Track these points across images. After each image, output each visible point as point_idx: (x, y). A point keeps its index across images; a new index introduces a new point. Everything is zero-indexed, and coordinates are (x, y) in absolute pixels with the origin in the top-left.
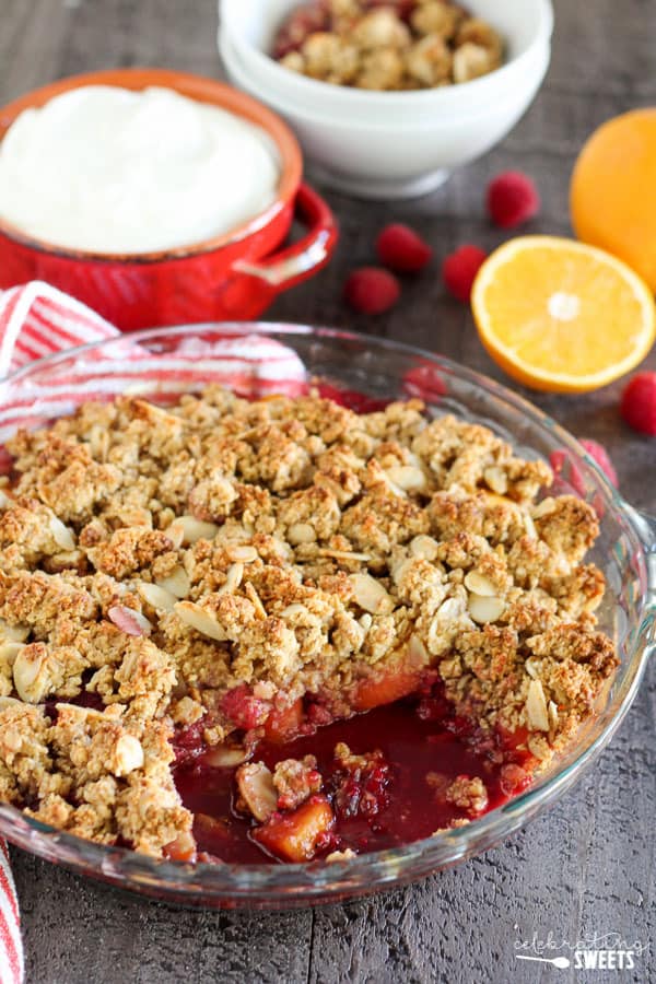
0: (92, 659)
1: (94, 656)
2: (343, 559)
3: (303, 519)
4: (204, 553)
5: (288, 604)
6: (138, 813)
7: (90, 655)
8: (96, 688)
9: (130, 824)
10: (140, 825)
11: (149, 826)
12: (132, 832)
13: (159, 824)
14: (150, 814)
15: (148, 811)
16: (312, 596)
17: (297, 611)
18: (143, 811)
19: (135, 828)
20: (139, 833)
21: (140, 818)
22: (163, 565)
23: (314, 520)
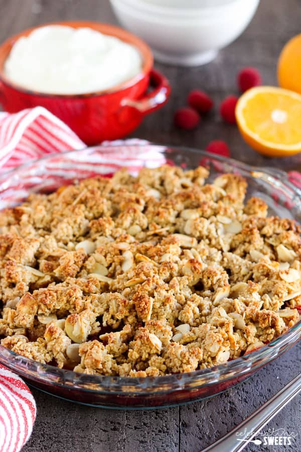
0: (98, 312)
1: (98, 310)
2: (161, 232)
3: (132, 224)
4: (105, 252)
5: (160, 256)
6: (177, 357)
7: (96, 311)
8: (107, 323)
9: (175, 365)
10: (180, 363)
11: (185, 361)
12: (177, 368)
13: (189, 359)
14: (183, 356)
15: (181, 355)
16: (168, 248)
17: (168, 256)
18: (179, 356)
19: (178, 365)
20: (181, 366)
21: (179, 359)
22: (90, 264)
23: (137, 222)
